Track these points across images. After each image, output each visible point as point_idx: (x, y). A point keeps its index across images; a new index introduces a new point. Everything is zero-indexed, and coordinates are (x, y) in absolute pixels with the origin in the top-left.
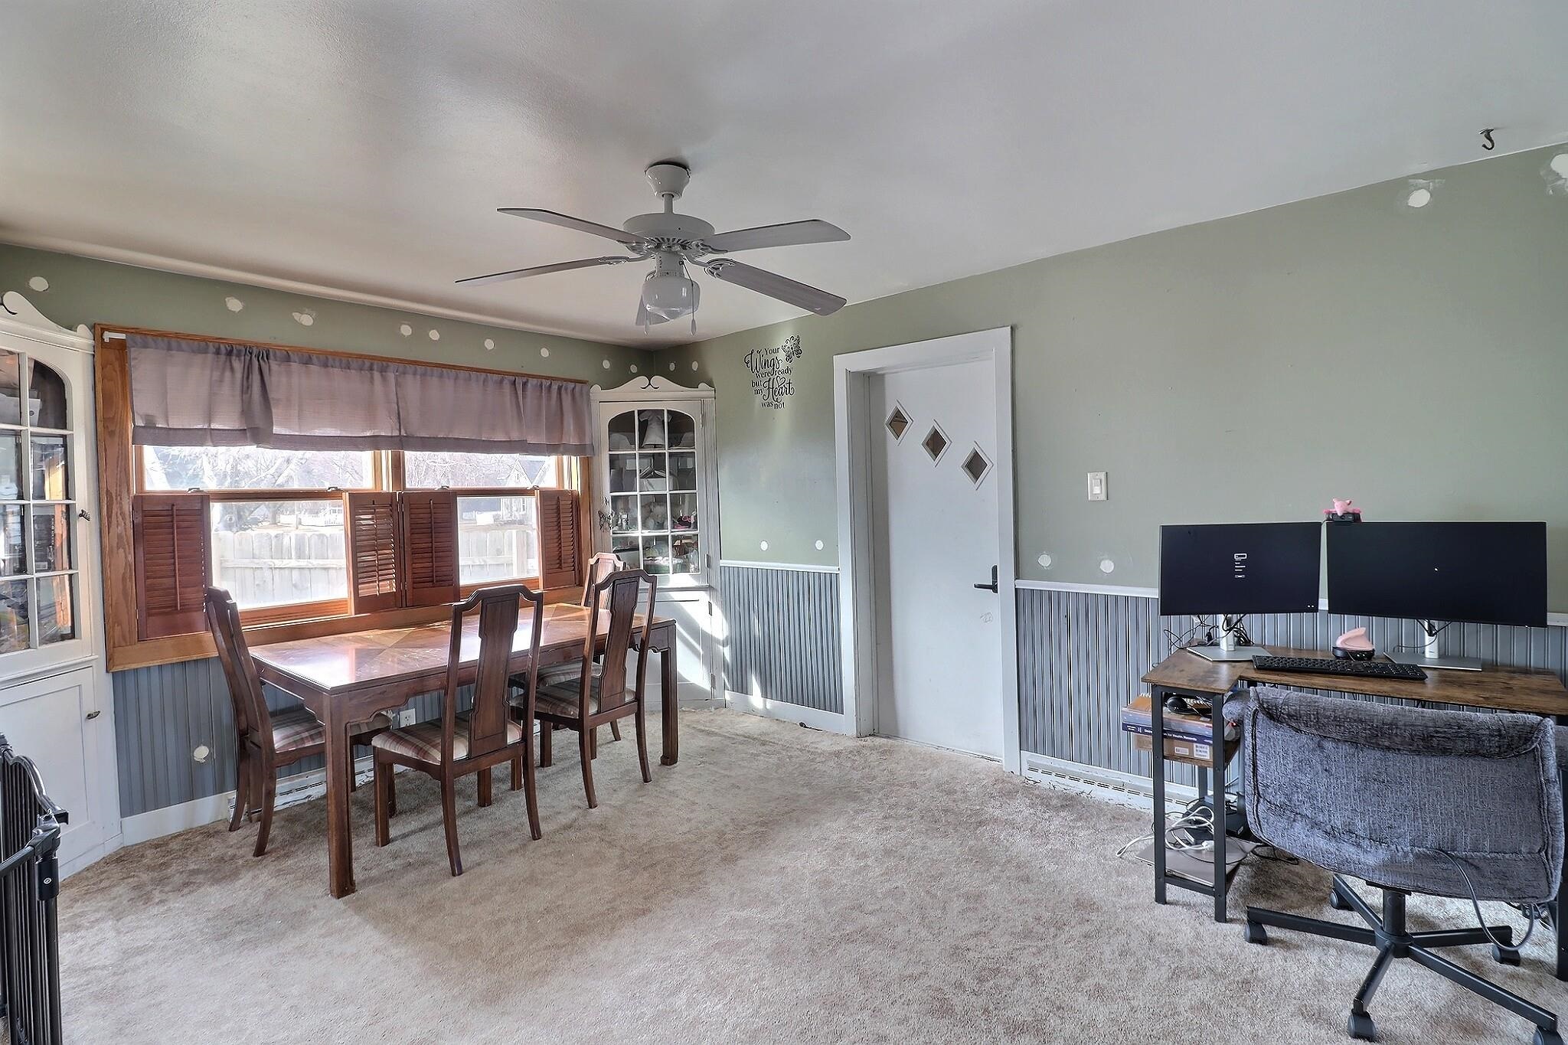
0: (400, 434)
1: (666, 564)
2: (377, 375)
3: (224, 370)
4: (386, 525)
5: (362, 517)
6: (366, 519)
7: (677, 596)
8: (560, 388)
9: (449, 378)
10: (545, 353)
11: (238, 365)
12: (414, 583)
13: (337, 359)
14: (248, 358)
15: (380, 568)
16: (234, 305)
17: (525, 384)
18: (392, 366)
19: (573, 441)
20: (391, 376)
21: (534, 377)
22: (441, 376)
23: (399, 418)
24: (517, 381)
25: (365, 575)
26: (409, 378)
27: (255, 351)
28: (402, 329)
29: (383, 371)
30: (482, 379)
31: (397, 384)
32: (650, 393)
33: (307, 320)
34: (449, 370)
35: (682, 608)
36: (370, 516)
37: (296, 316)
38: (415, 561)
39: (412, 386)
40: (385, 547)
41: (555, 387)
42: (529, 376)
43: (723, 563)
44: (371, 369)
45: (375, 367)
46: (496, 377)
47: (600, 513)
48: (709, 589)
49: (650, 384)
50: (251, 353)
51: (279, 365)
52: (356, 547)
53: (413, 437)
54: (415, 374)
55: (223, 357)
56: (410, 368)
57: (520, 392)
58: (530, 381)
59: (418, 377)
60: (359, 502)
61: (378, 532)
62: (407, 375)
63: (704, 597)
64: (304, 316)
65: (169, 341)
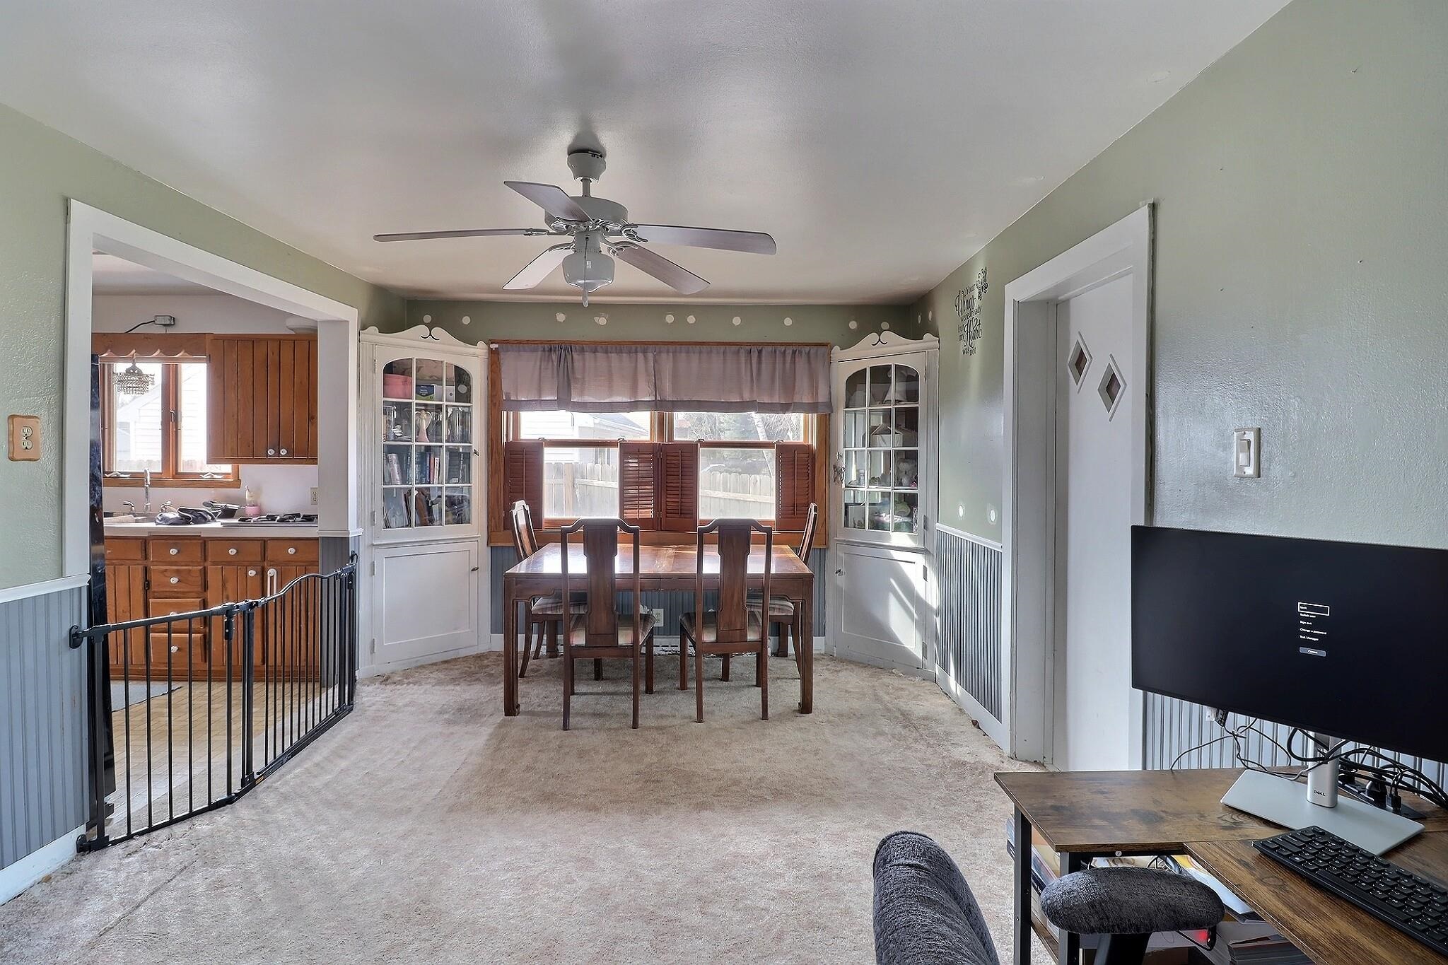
0: (656, 398)
1: (888, 521)
2: (640, 356)
3: (548, 361)
4: (647, 469)
5: (630, 461)
6: (633, 463)
7: (896, 555)
8: (794, 353)
9: (694, 353)
10: (788, 322)
11: (554, 357)
12: (667, 513)
13: (614, 347)
14: (560, 352)
15: (640, 499)
16: (561, 317)
17: (760, 352)
18: (651, 348)
19: (806, 399)
20: (650, 356)
21: (768, 344)
22: (688, 352)
23: (655, 387)
24: (754, 350)
25: (630, 503)
26: (664, 356)
27: (563, 346)
28: (667, 318)
29: (645, 352)
30: (722, 351)
31: (655, 361)
32: (882, 350)
33: (602, 321)
34: (694, 346)
35: (901, 568)
36: (636, 461)
37: (596, 319)
38: (668, 496)
39: (667, 363)
40: (647, 484)
41: (789, 351)
42: (762, 344)
43: (939, 526)
44: (636, 352)
45: (639, 349)
46: (734, 348)
47: (835, 467)
48: (924, 552)
49: (880, 340)
50: (561, 349)
51: (578, 355)
52: (625, 481)
53: (665, 401)
54: (668, 352)
55: (547, 353)
56: (664, 348)
57: (755, 360)
58: (764, 350)
59: (671, 354)
60: (629, 450)
61: (640, 472)
62: (662, 354)
63: (920, 559)
64: (601, 319)
65: (520, 344)
